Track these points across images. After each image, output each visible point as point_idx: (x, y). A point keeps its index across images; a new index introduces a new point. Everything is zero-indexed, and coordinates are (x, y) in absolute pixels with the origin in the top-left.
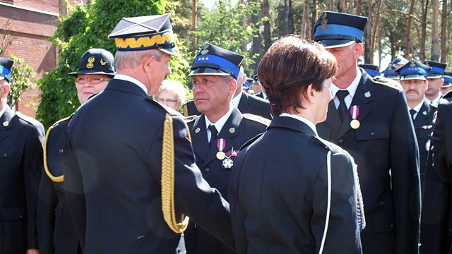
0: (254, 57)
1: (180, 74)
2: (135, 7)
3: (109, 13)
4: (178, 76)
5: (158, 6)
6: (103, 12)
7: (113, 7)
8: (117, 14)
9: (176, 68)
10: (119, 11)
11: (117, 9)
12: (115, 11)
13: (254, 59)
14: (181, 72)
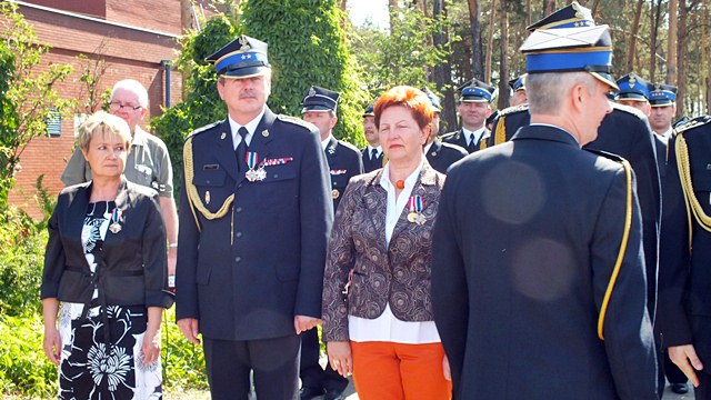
0: (444, 89)
1: (358, 110)
2: (299, 18)
3: (264, 25)
4: (357, 113)
5: (331, 16)
6: (256, 24)
7: (270, 17)
8: (275, 27)
9: (354, 102)
10: (277, 23)
11: (275, 20)
12: (272, 22)
13: (443, 92)
14: (360, 107)
